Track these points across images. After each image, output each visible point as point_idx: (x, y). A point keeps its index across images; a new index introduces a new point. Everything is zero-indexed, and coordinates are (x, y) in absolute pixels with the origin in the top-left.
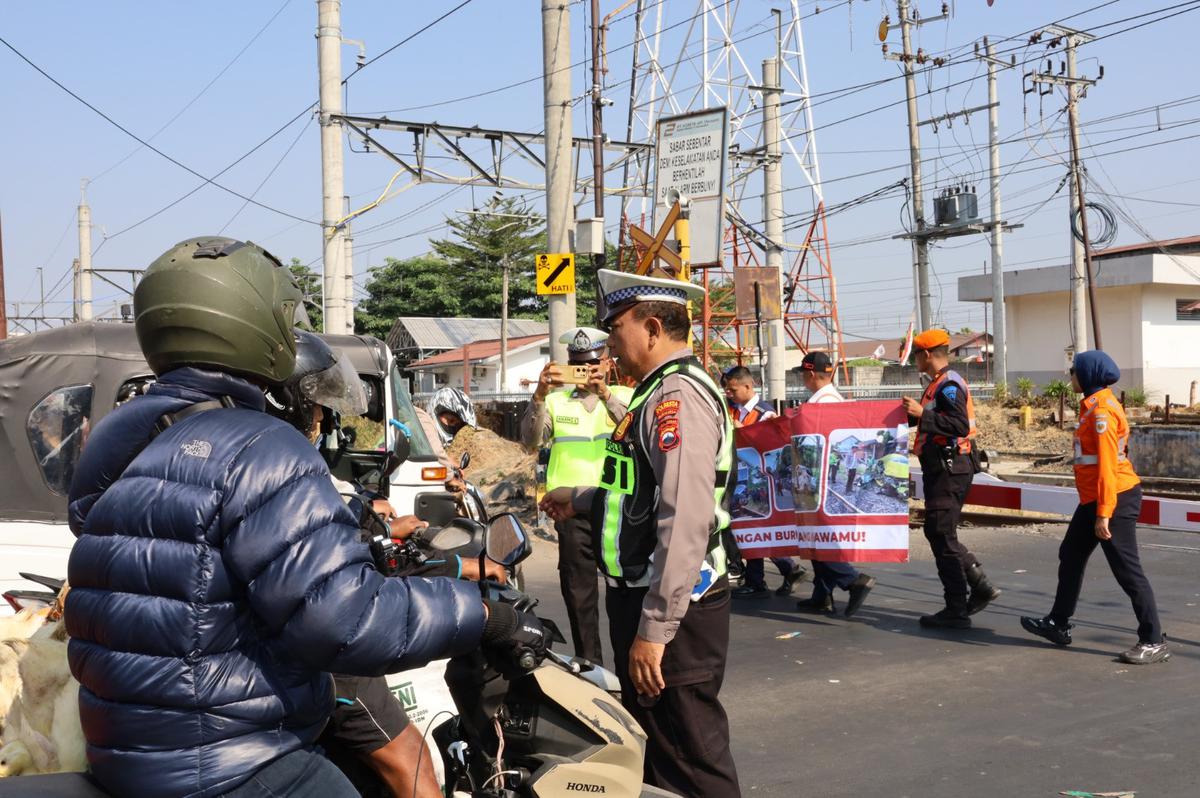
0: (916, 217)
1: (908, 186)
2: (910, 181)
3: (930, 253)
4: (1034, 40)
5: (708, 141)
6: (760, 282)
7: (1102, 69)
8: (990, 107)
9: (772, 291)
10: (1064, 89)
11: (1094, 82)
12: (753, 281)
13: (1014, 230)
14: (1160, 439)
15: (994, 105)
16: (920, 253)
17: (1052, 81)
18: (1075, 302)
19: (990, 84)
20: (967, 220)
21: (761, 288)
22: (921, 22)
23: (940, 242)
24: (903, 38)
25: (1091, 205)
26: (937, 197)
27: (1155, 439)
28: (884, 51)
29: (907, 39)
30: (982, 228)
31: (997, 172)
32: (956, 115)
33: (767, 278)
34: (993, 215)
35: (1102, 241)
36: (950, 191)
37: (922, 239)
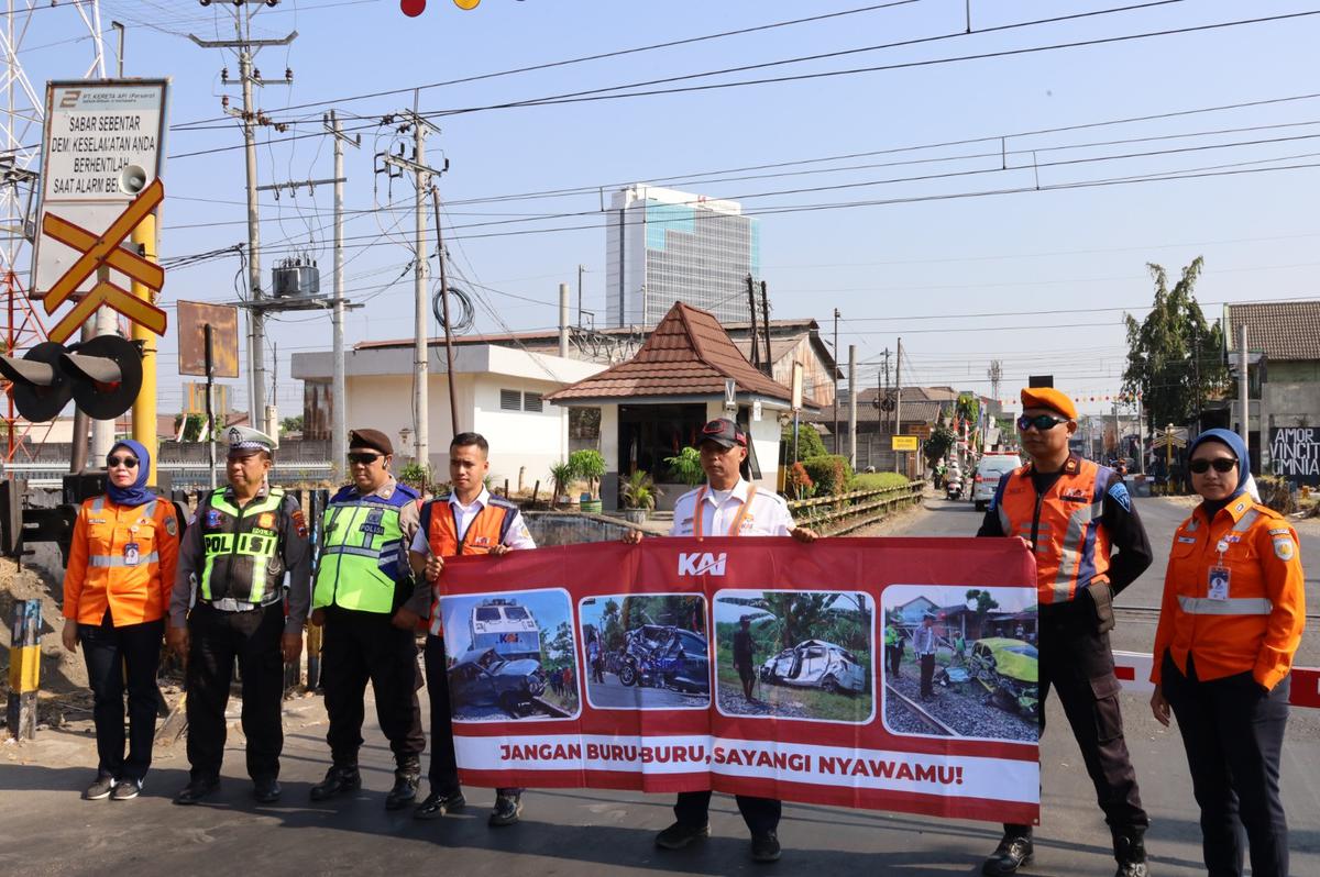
0: (251, 286)
1: (245, 251)
2: (247, 247)
3: (266, 325)
4: (387, 120)
5: (135, 123)
6: (212, 325)
7: (447, 162)
8: (336, 181)
9: (228, 339)
10: (413, 174)
11: (439, 173)
12: (204, 322)
13: (354, 309)
14: (549, 526)
15: (341, 180)
16: (255, 324)
17: (403, 165)
18: (418, 386)
19: (336, 159)
20: (309, 294)
21: (214, 336)
22: (263, 83)
23: (276, 315)
24: (245, 94)
25: (452, 290)
26: (277, 266)
27: (543, 526)
28: (224, 104)
29: (248, 97)
30: (325, 304)
31: (342, 243)
32: (301, 184)
33: (222, 321)
34: (336, 292)
35: (461, 326)
36: (290, 262)
37: (258, 310)
